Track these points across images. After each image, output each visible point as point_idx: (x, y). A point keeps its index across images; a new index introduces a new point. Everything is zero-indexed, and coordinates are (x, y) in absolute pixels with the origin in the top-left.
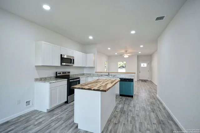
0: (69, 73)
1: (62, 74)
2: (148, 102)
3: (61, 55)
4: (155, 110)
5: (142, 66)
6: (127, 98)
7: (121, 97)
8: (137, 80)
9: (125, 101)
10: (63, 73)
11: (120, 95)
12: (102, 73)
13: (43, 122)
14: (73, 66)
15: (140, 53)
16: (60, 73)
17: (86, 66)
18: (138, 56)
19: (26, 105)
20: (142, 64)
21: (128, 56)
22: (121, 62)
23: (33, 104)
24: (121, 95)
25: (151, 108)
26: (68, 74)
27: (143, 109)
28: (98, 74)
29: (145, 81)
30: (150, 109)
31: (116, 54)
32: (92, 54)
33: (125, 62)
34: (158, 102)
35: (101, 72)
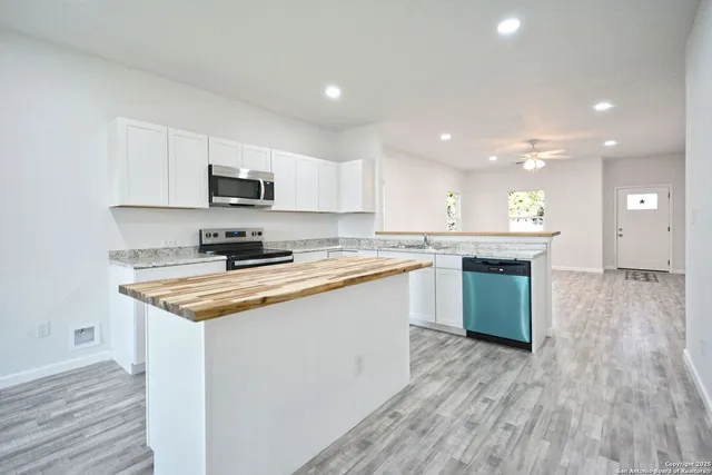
0: (260, 234)
1: (222, 239)
2: (610, 382)
3: (210, 167)
4: (630, 441)
5: (629, 207)
6: (502, 350)
7: (468, 342)
8: (601, 271)
9: (477, 365)
10: (229, 234)
11: (468, 332)
12: (398, 237)
13: (76, 415)
14: (273, 208)
15: (610, 143)
16: (216, 235)
17: (342, 212)
18: (608, 163)
19: (76, 344)
20: (630, 197)
21: (541, 164)
22: (523, 195)
23: (102, 341)
24: (471, 335)
25: (608, 422)
26: (257, 238)
27: (552, 428)
28: (385, 241)
29: (648, 275)
30: (596, 435)
31: (493, 158)
32: (360, 161)
33: (541, 194)
34: (679, 397)
35: (398, 234)
